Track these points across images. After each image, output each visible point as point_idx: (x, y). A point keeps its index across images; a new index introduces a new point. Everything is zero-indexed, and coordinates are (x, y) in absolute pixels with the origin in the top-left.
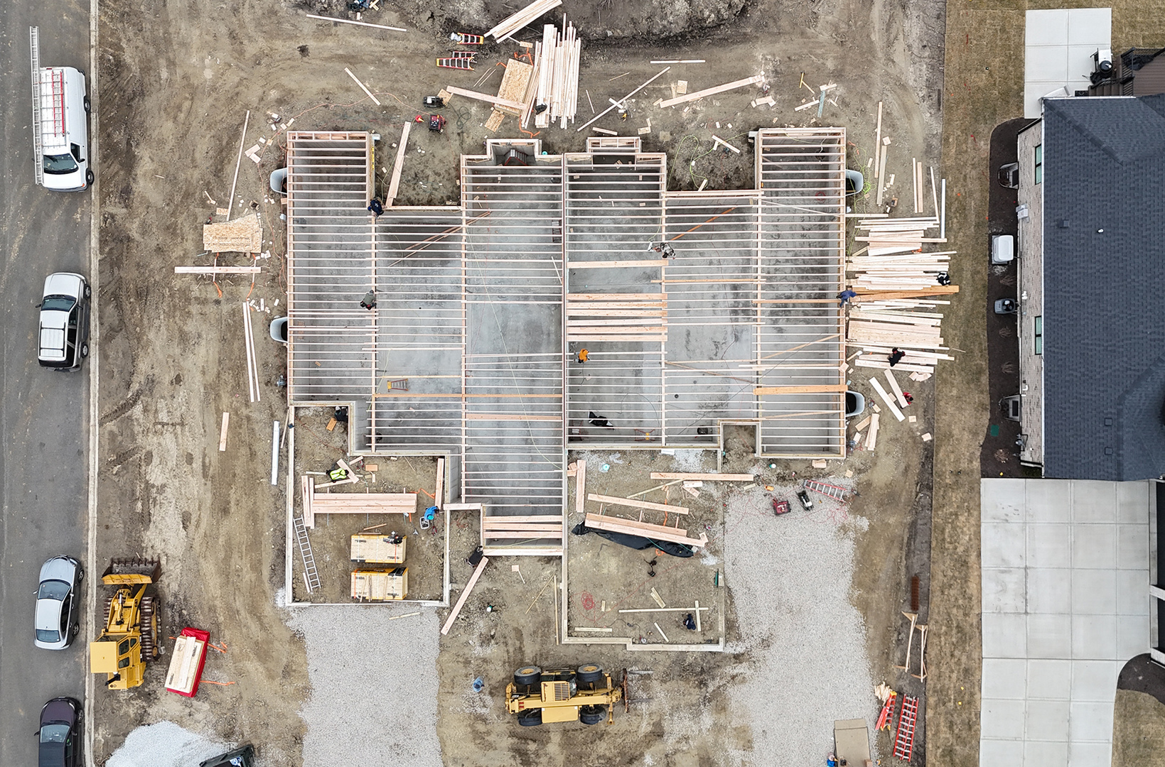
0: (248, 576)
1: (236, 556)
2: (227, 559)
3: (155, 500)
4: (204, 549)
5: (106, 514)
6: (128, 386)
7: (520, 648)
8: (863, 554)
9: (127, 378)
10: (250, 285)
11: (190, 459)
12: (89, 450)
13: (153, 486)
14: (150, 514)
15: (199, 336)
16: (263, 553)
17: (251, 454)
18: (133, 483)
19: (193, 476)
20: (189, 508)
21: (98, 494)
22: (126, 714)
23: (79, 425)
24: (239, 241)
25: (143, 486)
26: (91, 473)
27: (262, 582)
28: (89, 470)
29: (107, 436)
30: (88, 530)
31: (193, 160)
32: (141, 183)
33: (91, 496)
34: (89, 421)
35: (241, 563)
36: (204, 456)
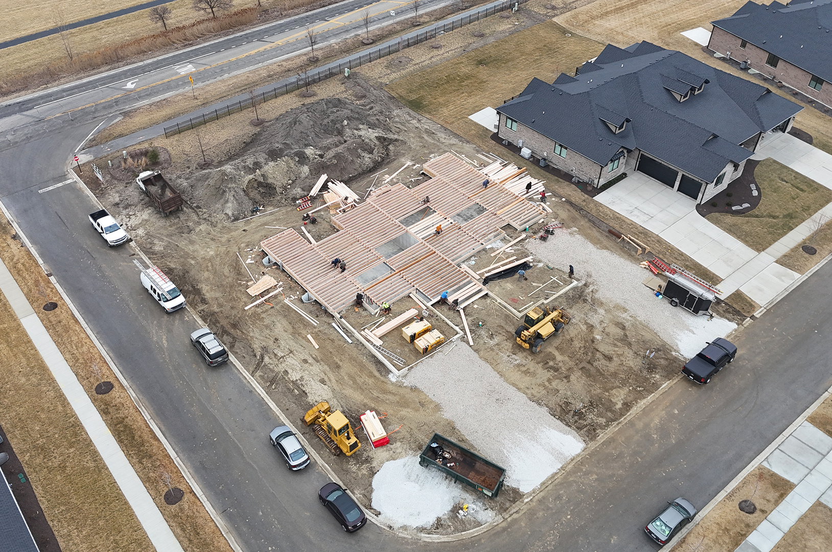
0: (370, 381)
1: (357, 378)
2: (355, 382)
3: (302, 385)
4: (341, 386)
5: (282, 405)
6: (255, 356)
7: (507, 331)
8: (585, 235)
9: (252, 354)
10: (282, 295)
11: (305, 361)
12: (254, 388)
13: (297, 380)
14: (304, 391)
15: (273, 322)
16: (369, 368)
17: (332, 341)
18: (286, 386)
19: (312, 366)
20: (320, 377)
21: (272, 400)
22: (363, 475)
23: (242, 382)
24: (266, 285)
25: (292, 384)
26: (262, 396)
27: (378, 379)
28: (260, 395)
29: (259, 378)
30: (278, 417)
31: (225, 276)
32: (207, 294)
33: (269, 404)
34: (246, 379)
35: (363, 379)
36: (311, 355)
